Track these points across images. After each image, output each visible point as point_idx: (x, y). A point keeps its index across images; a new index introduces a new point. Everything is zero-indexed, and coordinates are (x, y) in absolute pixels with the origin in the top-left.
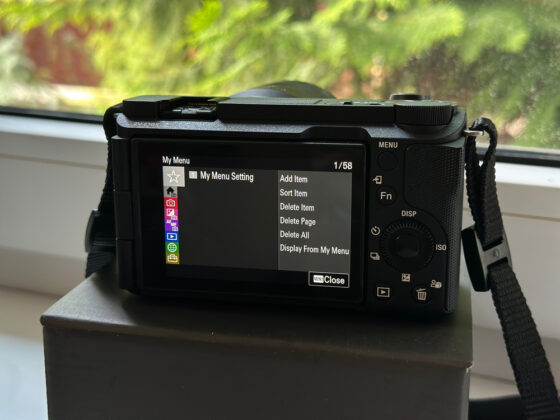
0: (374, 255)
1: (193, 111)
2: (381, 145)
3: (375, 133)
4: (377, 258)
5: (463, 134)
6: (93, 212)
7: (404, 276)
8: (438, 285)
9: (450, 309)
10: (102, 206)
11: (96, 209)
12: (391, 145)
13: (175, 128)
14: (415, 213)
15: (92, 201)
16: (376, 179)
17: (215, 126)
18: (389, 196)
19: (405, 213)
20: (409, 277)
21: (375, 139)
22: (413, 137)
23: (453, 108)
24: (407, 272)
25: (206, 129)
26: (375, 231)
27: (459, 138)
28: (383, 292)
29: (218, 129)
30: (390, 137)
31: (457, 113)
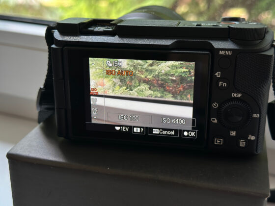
0: (214, 120)
1: (102, 29)
2: (221, 53)
3: (217, 44)
4: (216, 121)
5: (272, 46)
6: (41, 88)
7: (232, 132)
8: (253, 138)
9: (259, 152)
10: (45, 85)
11: (42, 87)
12: (228, 53)
13: (91, 41)
14: (240, 95)
15: (40, 82)
16: (217, 74)
17: (115, 40)
18: (225, 84)
19: (234, 95)
20: (235, 133)
21: (217, 49)
22: (241, 48)
23: (266, 29)
24: (233, 130)
25: (110, 42)
26: (215, 105)
27: (270, 49)
28: (218, 141)
29: (118, 42)
30: (226, 47)
31: (268, 32)
